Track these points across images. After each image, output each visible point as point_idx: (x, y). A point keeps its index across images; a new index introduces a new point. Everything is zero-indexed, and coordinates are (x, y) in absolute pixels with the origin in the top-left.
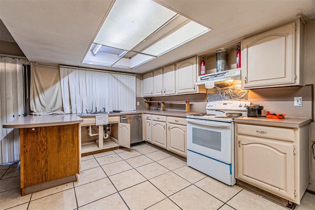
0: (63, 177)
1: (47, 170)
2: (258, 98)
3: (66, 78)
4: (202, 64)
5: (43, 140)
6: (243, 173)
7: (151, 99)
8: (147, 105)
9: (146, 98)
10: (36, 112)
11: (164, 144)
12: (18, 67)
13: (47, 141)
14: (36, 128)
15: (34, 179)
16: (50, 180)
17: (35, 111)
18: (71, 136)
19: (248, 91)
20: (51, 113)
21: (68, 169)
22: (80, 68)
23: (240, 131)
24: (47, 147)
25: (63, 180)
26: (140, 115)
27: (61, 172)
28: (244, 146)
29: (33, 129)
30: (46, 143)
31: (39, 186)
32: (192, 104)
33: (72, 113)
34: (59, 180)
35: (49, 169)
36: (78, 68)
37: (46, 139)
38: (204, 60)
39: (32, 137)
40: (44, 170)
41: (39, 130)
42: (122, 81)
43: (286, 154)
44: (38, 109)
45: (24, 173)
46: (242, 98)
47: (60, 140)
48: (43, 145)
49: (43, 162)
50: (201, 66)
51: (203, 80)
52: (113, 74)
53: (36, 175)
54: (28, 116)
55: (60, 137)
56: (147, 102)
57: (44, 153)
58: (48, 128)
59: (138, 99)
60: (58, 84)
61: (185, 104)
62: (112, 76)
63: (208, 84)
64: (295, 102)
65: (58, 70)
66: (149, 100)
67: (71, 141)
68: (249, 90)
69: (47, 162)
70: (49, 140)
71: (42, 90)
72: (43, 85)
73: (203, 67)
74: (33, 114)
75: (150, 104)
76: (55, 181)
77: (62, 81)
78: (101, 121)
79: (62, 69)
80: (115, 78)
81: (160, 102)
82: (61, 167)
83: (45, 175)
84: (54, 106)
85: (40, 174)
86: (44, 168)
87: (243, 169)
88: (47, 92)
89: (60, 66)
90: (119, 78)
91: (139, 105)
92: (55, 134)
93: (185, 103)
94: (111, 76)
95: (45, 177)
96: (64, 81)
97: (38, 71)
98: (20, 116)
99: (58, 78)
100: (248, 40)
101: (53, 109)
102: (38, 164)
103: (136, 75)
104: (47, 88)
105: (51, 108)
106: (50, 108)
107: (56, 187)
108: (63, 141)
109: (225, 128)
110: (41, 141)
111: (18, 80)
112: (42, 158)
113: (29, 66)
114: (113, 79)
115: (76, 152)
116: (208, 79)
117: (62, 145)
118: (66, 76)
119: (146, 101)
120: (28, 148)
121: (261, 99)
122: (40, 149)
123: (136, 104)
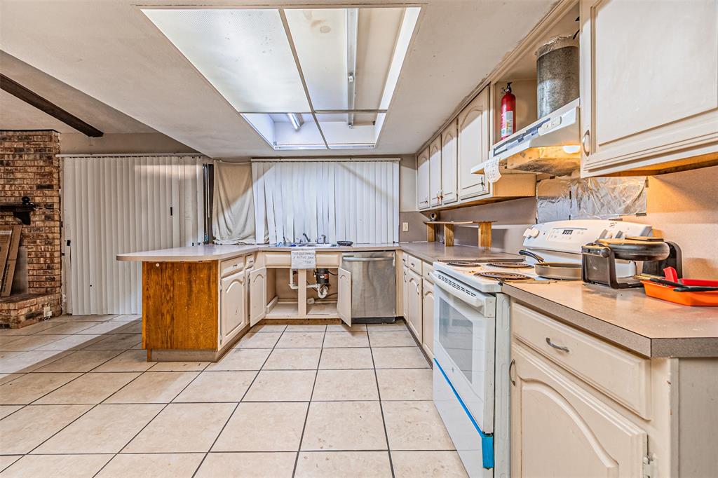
0: (193, 349)
1: (172, 331)
2: (681, 210)
3: (261, 180)
4: (505, 108)
5: (169, 283)
7: (438, 214)
8: (429, 231)
9: (428, 213)
10: (219, 239)
11: (419, 333)
12: (199, 169)
13: (173, 285)
14: (161, 263)
15: (157, 340)
16: (176, 349)
17: (218, 237)
18: (206, 282)
19: (647, 181)
20: (236, 242)
21: (202, 337)
22: (282, 160)
24: (173, 295)
25: (198, 355)
26: (390, 255)
27: (191, 339)
29: (158, 265)
30: (172, 288)
31: (167, 353)
32: (505, 231)
33: (268, 243)
34: (193, 353)
35: (175, 331)
36: (278, 160)
37: (172, 283)
39: (156, 277)
40: (169, 331)
41: (164, 266)
44: (223, 235)
45: (146, 329)
46: (627, 210)
47: (191, 287)
48: (169, 291)
49: (168, 318)
50: (501, 112)
51: (497, 154)
52: (346, 164)
53: (160, 336)
54: (210, 244)
55: (191, 282)
56: (429, 225)
57: (170, 304)
58: (175, 265)
59: (403, 216)
60: (249, 192)
61: (477, 229)
62: (344, 167)
63: (489, 169)
65: (249, 168)
66: (433, 219)
67: (206, 291)
68: (650, 178)
69: (172, 318)
70: (177, 283)
71: (229, 204)
72: (230, 196)
73: (506, 116)
74: (215, 241)
75: (437, 229)
76: (187, 353)
77: (255, 185)
78: (302, 260)
79: (255, 166)
80: (349, 171)
82: (192, 331)
83: (171, 337)
84: (243, 230)
85: (164, 335)
86: (169, 327)
88: (235, 207)
89: (252, 160)
90: (358, 172)
91: (407, 230)
92: (184, 275)
93: (477, 227)
94: (340, 167)
95: (171, 340)
96: (258, 185)
97: (224, 175)
98: (199, 244)
99: (250, 184)
101: (242, 236)
102: (162, 319)
103: (399, 159)
104: (235, 200)
105: (240, 234)
106: (239, 232)
107: (185, 363)
108: (195, 289)
110: (167, 285)
111: (198, 190)
112: (168, 311)
113: (211, 167)
114: (346, 173)
115: (213, 311)
117: (194, 295)
118: (261, 176)
119: (428, 220)
120: (151, 292)
122: (165, 296)
123: (400, 226)
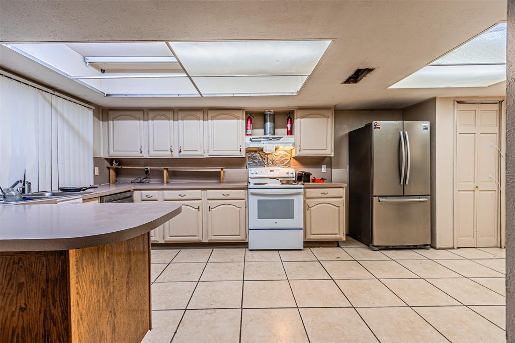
2: (298, 165)
4: (249, 122)
6: (311, 233)
8: (112, 173)
9: (111, 161)
11: (196, 236)
19: (291, 158)
23: (308, 195)
28: (312, 208)
38: (251, 117)
42: (65, 115)
43: (339, 207)
46: (286, 165)
50: (247, 124)
51: (253, 141)
56: (112, 169)
59: (97, 161)
63: (268, 148)
64: (323, 169)
66: (116, 164)
73: (250, 126)
80: (51, 104)
81: (149, 168)
87: (311, 230)
91: (98, 174)
94: (40, 98)
100: (302, 111)
103: (94, 108)
109: (298, 194)
116: (260, 141)
119: (109, 165)
121: (301, 166)
123: (94, 171)
